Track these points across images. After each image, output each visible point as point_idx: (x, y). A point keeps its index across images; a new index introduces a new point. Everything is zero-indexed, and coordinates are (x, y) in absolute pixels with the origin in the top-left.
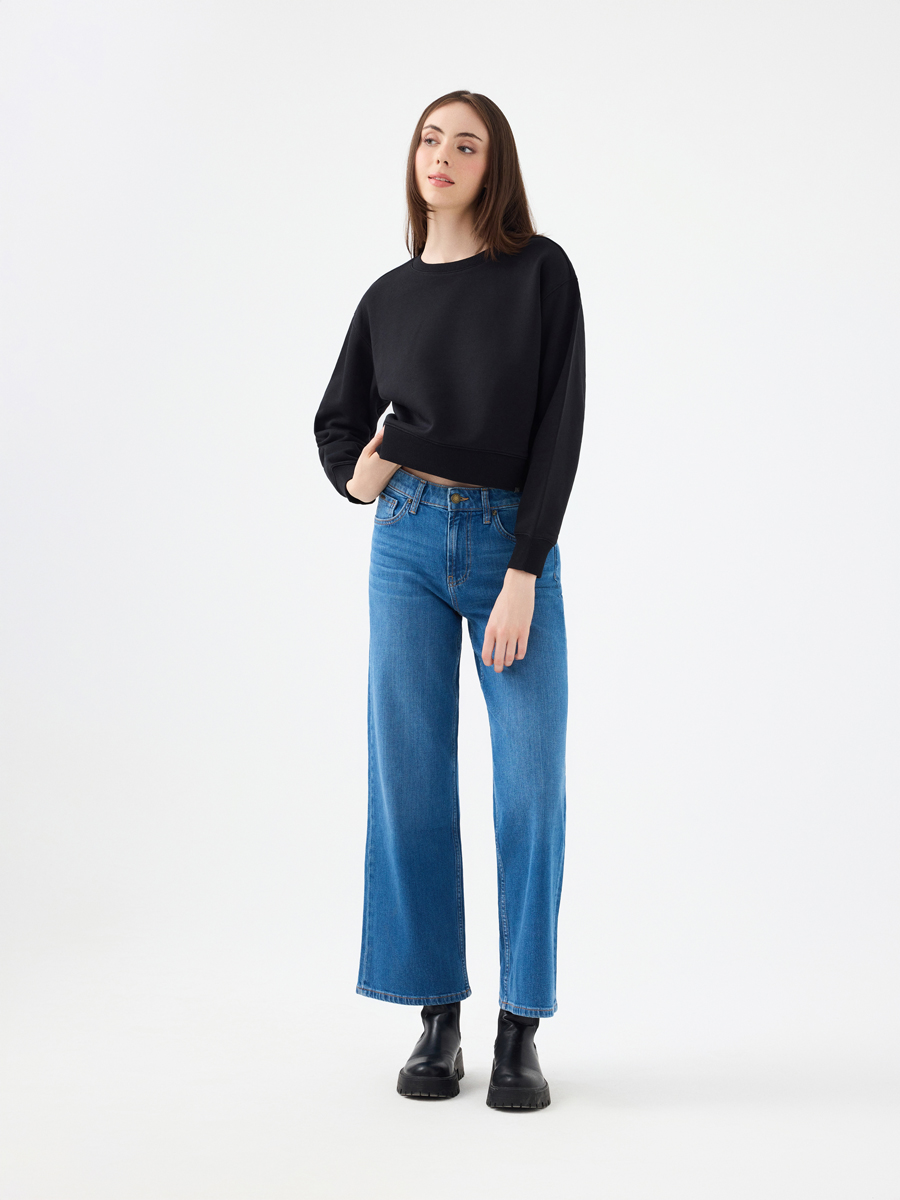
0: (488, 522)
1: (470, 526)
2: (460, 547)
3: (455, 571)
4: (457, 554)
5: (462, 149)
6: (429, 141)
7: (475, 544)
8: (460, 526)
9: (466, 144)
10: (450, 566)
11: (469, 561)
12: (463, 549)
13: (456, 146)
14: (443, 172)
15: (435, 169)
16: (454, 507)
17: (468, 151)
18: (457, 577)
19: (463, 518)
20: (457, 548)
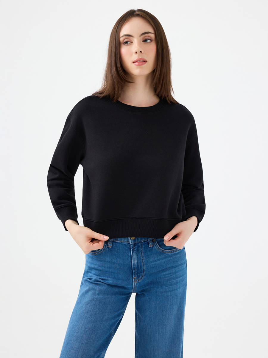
0: (152, 246)
1: (142, 250)
2: (139, 262)
3: (137, 274)
4: (138, 265)
5: (145, 41)
6: (126, 42)
7: (146, 258)
8: (138, 250)
9: (147, 38)
10: (134, 272)
11: (144, 267)
12: (140, 262)
13: (141, 41)
14: (140, 57)
15: (135, 57)
16: (133, 242)
17: (149, 41)
18: (138, 277)
19: (138, 247)
20: (137, 263)
